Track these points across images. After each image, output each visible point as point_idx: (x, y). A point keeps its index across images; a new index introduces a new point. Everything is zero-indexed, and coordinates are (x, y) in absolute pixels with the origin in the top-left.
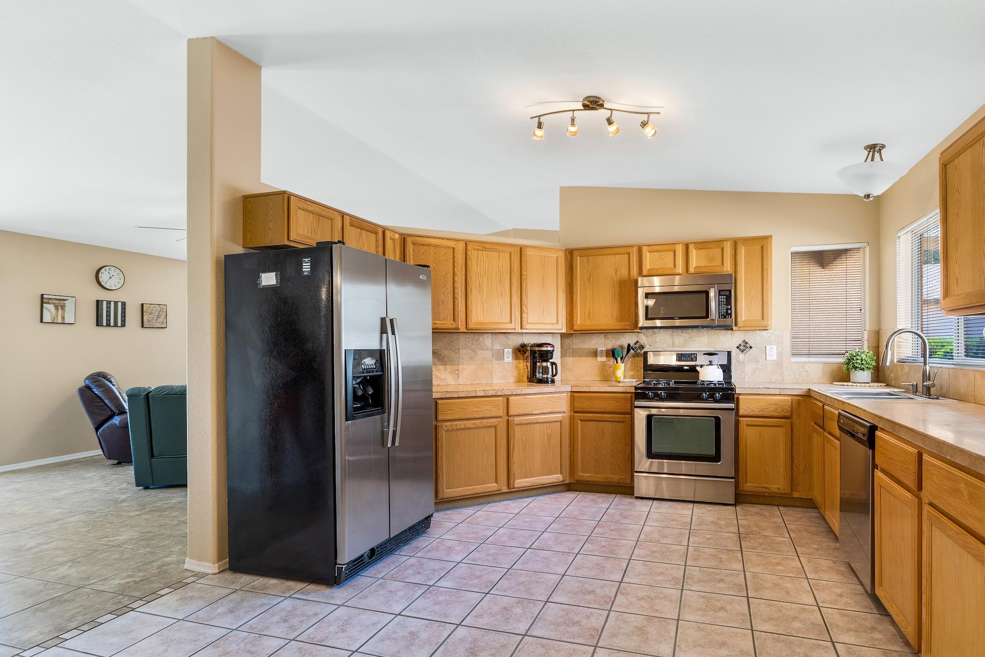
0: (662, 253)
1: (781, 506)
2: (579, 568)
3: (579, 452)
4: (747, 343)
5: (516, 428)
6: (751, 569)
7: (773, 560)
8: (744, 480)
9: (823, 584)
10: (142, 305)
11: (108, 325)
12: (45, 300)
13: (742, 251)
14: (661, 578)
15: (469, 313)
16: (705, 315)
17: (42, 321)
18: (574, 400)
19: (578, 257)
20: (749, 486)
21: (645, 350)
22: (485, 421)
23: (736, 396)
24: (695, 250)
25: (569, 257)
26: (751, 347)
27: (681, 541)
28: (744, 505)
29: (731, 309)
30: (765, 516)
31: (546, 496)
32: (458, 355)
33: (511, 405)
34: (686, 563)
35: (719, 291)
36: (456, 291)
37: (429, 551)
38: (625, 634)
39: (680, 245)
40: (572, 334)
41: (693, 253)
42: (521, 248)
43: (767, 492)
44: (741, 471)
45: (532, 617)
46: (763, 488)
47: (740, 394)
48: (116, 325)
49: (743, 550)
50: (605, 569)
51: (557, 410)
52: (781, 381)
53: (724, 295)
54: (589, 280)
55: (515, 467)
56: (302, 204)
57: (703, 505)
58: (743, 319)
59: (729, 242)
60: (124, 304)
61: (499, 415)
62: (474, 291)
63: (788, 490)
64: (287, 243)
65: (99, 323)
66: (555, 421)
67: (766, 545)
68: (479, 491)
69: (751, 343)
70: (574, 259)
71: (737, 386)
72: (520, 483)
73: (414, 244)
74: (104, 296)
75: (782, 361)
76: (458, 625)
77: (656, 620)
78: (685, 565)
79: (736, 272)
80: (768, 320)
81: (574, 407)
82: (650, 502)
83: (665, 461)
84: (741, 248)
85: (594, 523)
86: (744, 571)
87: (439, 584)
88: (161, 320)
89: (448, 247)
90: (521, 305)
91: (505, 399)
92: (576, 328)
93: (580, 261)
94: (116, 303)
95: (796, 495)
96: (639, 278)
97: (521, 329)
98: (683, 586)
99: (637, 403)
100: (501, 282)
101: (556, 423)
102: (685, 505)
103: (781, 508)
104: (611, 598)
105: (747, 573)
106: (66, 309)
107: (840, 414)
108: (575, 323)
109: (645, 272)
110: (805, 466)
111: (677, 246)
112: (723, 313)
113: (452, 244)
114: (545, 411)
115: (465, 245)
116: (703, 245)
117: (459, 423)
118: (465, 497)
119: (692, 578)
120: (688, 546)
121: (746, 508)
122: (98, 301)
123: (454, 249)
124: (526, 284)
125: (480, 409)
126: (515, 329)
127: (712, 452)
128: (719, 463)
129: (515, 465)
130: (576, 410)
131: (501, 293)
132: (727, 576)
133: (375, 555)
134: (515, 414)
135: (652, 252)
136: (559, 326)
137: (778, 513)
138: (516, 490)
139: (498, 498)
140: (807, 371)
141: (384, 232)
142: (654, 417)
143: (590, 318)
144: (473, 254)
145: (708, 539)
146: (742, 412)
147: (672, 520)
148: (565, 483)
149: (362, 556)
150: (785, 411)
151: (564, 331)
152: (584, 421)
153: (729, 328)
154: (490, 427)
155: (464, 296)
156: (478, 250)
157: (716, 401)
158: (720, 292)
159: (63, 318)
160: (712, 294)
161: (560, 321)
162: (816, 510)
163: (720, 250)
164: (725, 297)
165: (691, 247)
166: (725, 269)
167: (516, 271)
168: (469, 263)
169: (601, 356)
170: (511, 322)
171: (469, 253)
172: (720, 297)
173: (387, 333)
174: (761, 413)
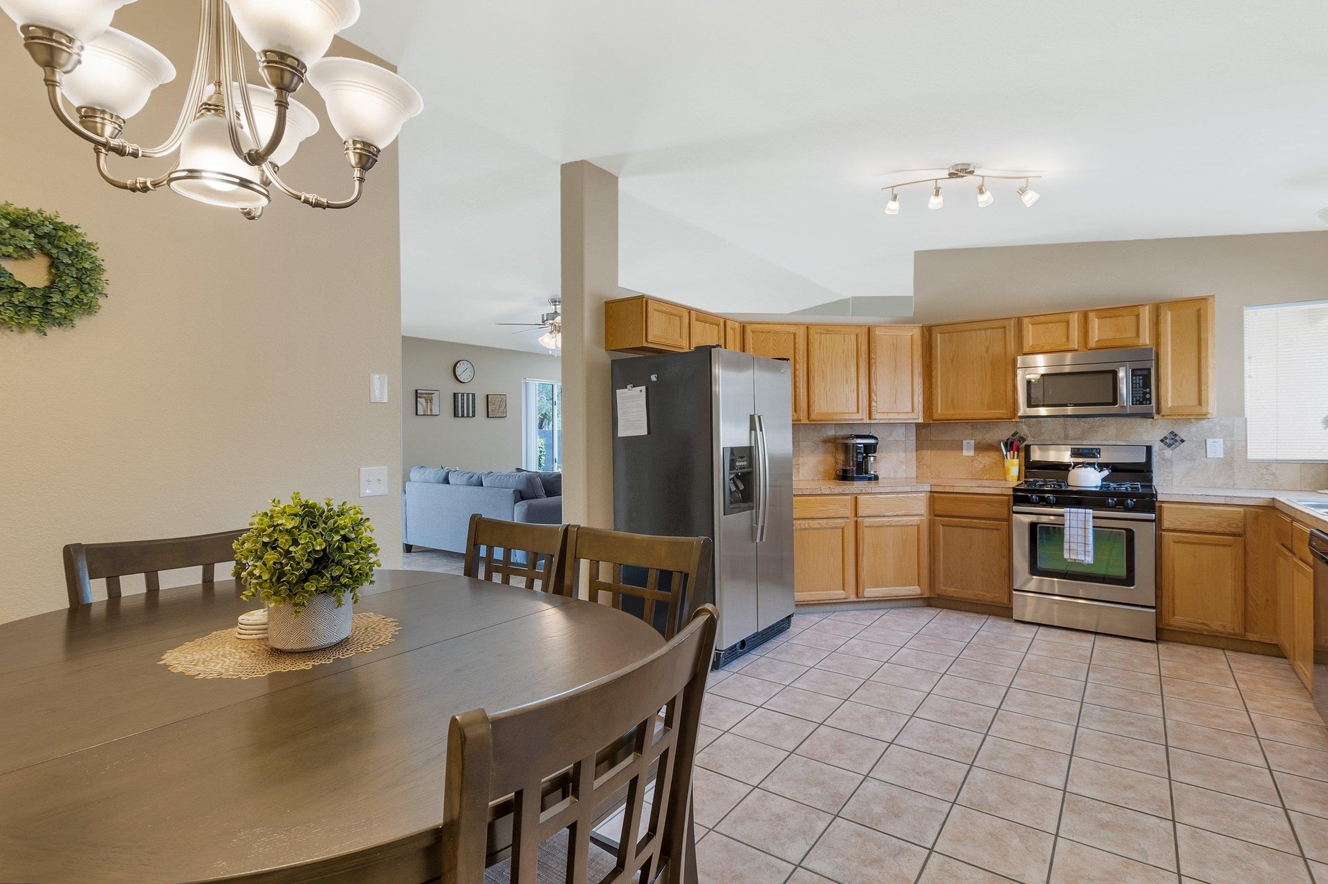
0: (1050, 325)
1: (1229, 650)
2: (946, 689)
3: (942, 562)
4: (1176, 435)
5: (866, 530)
6: (1172, 718)
7: (1208, 711)
8: (1171, 611)
9: (1281, 746)
10: (487, 395)
11: (463, 416)
12: (418, 395)
13: (1168, 317)
14: (1048, 711)
15: (811, 402)
16: (1111, 401)
17: (417, 414)
18: (934, 502)
19: (939, 334)
20: (1178, 620)
21: (1025, 443)
22: (831, 521)
23: (1157, 504)
24: (1096, 320)
25: (927, 334)
26: (1183, 441)
27: (1077, 676)
28: (1170, 644)
29: (1150, 393)
30: (1201, 659)
31: (901, 610)
32: (798, 448)
33: (860, 505)
34: (1083, 699)
35: (1133, 370)
36: (798, 379)
37: (778, 653)
38: (1005, 758)
39: (1076, 315)
40: (929, 425)
41: (1095, 323)
42: (869, 328)
43: (1205, 630)
44: (1166, 600)
45: (897, 729)
46: (1199, 624)
47: (1163, 502)
48: (468, 416)
49: (1164, 694)
50: (978, 693)
51: (915, 512)
52: (1231, 487)
53: (1139, 376)
54: (952, 360)
55: (864, 574)
56: (656, 306)
57: (1109, 638)
58: (1170, 405)
59: (1147, 307)
60: (474, 395)
61: (846, 516)
62: (816, 379)
63: (1238, 630)
64: (645, 344)
65: (456, 415)
66: (912, 525)
67: (1199, 693)
68: (825, 598)
69: (1182, 435)
70: (934, 336)
71: (1159, 491)
72: (870, 592)
73: (753, 332)
74: (459, 389)
75: (1233, 460)
76: (820, 724)
77: (1043, 751)
78: (1082, 702)
79: (1158, 344)
80: (1207, 406)
81: (934, 510)
82: (1035, 628)
83: (1055, 579)
84: (1166, 314)
85: (961, 645)
86: (1164, 718)
87: (795, 685)
88: (502, 409)
89: (789, 333)
90: (869, 393)
91: (853, 497)
92: (935, 417)
93: (940, 338)
94: (468, 394)
95: (1251, 637)
96: (1018, 357)
97: (870, 419)
98: (1078, 723)
99: (1016, 508)
100: (846, 368)
101: (912, 527)
102: (1083, 635)
103: (1228, 653)
104: (987, 723)
105: (1168, 721)
106: (433, 401)
107: (1312, 534)
108: (934, 411)
109: (1026, 350)
110: (1268, 600)
111: (1071, 315)
112: (1138, 399)
113: (793, 329)
114: (900, 513)
115: (806, 329)
116: (1108, 312)
117: (803, 522)
118: (810, 602)
119: (1091, 717)
120: (1086, 682)
121: (1173, 648)
122: (455, 394)
123: (795, 334)
124: (876, 369)
125: (825, 509)
126: (862, 419)
127: (1122, 572)
128: (1132, 588)
129: (865, 572)
130: (936, 513)
131: (847, 380)
132: (1139, 719)
133: (744, 646)
134: (864, 514)
135: (1036, 324)
136: (913, 415)
137: (1223, 658)
138: (866, 599)
139: (845, 607)
140: (1273, 474)
141: (725, 322)
142: (1039, 525)
143: (953, 405)
144: (815, 339)
145: (1115, 678)
146: (1166, 524)
147: (1065, 651)
148: (924, 596)
149: (735, 646)
150: (1234, 526)
151: (921, 421)
152: (947, 526)
153: (1148, 416)
154: (836, 528)
155: (805, 385)
156: (821, 333)
157: (1127, 509)
158: (1134, 372)
159: (431, 410)
160: (1122, 374)
161: (916, 409)
162: (1285, 660)
163: (1134, 318)
164: (1141, 377)
165: (1092, 316)
166: (1141, 342)
167: (863, 354)
168: (811, 349)
169: (968, 449)
170: (858, 412)
171: (811, 337)
172: (1134, 377)
173: (755, 430)
174: (1197, 528)
